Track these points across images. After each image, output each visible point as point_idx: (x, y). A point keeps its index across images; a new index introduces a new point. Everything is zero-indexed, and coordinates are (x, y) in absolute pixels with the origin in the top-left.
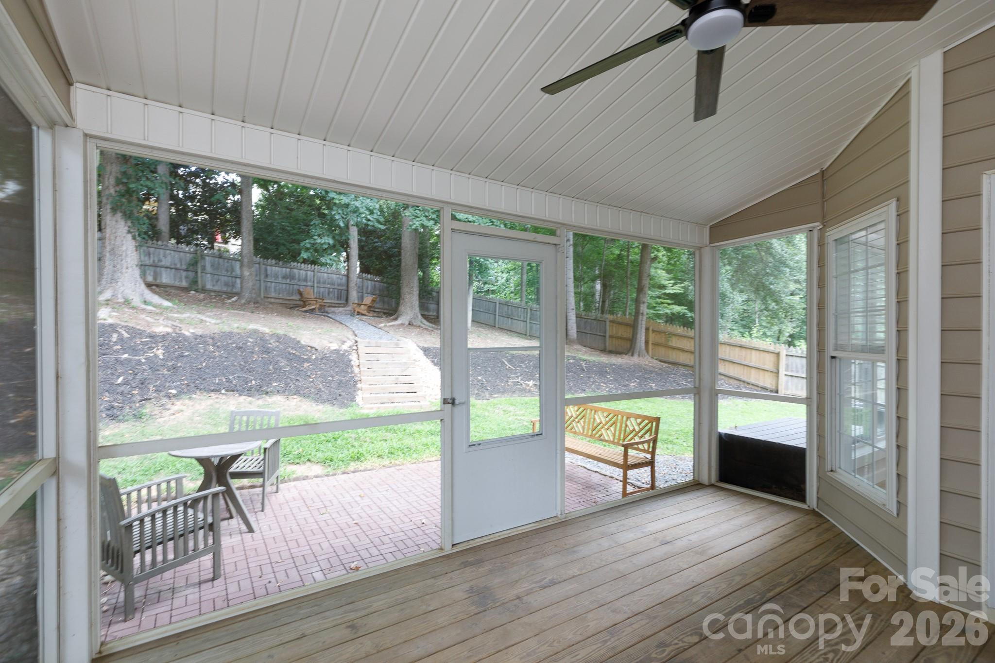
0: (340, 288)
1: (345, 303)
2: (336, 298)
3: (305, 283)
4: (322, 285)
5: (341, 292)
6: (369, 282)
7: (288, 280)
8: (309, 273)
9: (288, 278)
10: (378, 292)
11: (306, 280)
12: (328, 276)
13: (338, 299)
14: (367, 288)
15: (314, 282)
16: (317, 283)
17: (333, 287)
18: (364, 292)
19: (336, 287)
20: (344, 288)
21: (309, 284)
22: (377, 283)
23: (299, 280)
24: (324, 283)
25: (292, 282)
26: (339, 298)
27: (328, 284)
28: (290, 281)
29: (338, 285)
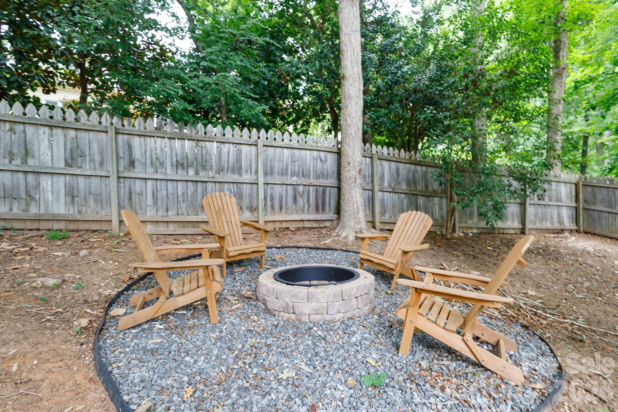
0: (321, 182)
1: (335, 217)
2: (312, 208)
3: (236, 178)
4: (278, 179)
5: (324, 192)
6: (386, 164)
7: (191, 172)
8: (245, 149)
9: (189, 166)
10: (404, 186)
11: (237, 169)
12: (293, 156)
13: (317, 209)
14: (382, 178)
15: (257, 172)
16: (266, 174)
17: (305, 181)
18: (377, 188)
19: (312, 181)
20: (332, 181)
21: (246, 177)
22: (401, 166)
23: (220, 170)
24: (284, 173)
25: (203, 176)
26: (320, 207)
27: (292, 175)
28: (197, 173)
29: (317, 177)
